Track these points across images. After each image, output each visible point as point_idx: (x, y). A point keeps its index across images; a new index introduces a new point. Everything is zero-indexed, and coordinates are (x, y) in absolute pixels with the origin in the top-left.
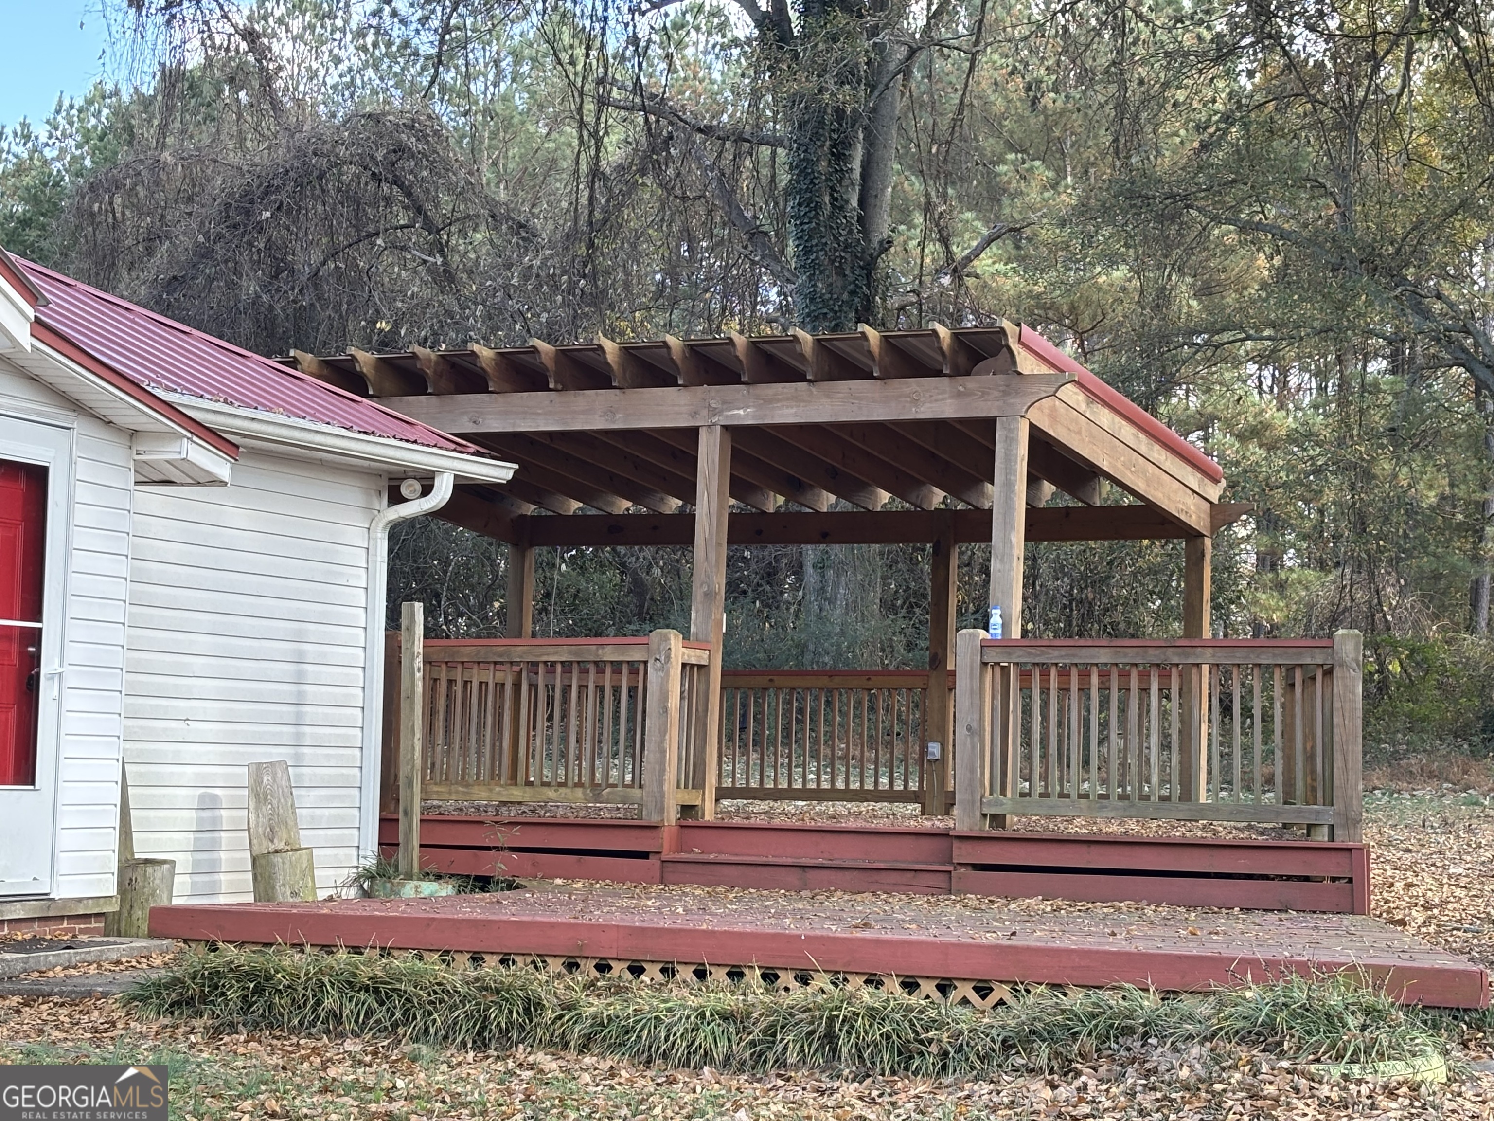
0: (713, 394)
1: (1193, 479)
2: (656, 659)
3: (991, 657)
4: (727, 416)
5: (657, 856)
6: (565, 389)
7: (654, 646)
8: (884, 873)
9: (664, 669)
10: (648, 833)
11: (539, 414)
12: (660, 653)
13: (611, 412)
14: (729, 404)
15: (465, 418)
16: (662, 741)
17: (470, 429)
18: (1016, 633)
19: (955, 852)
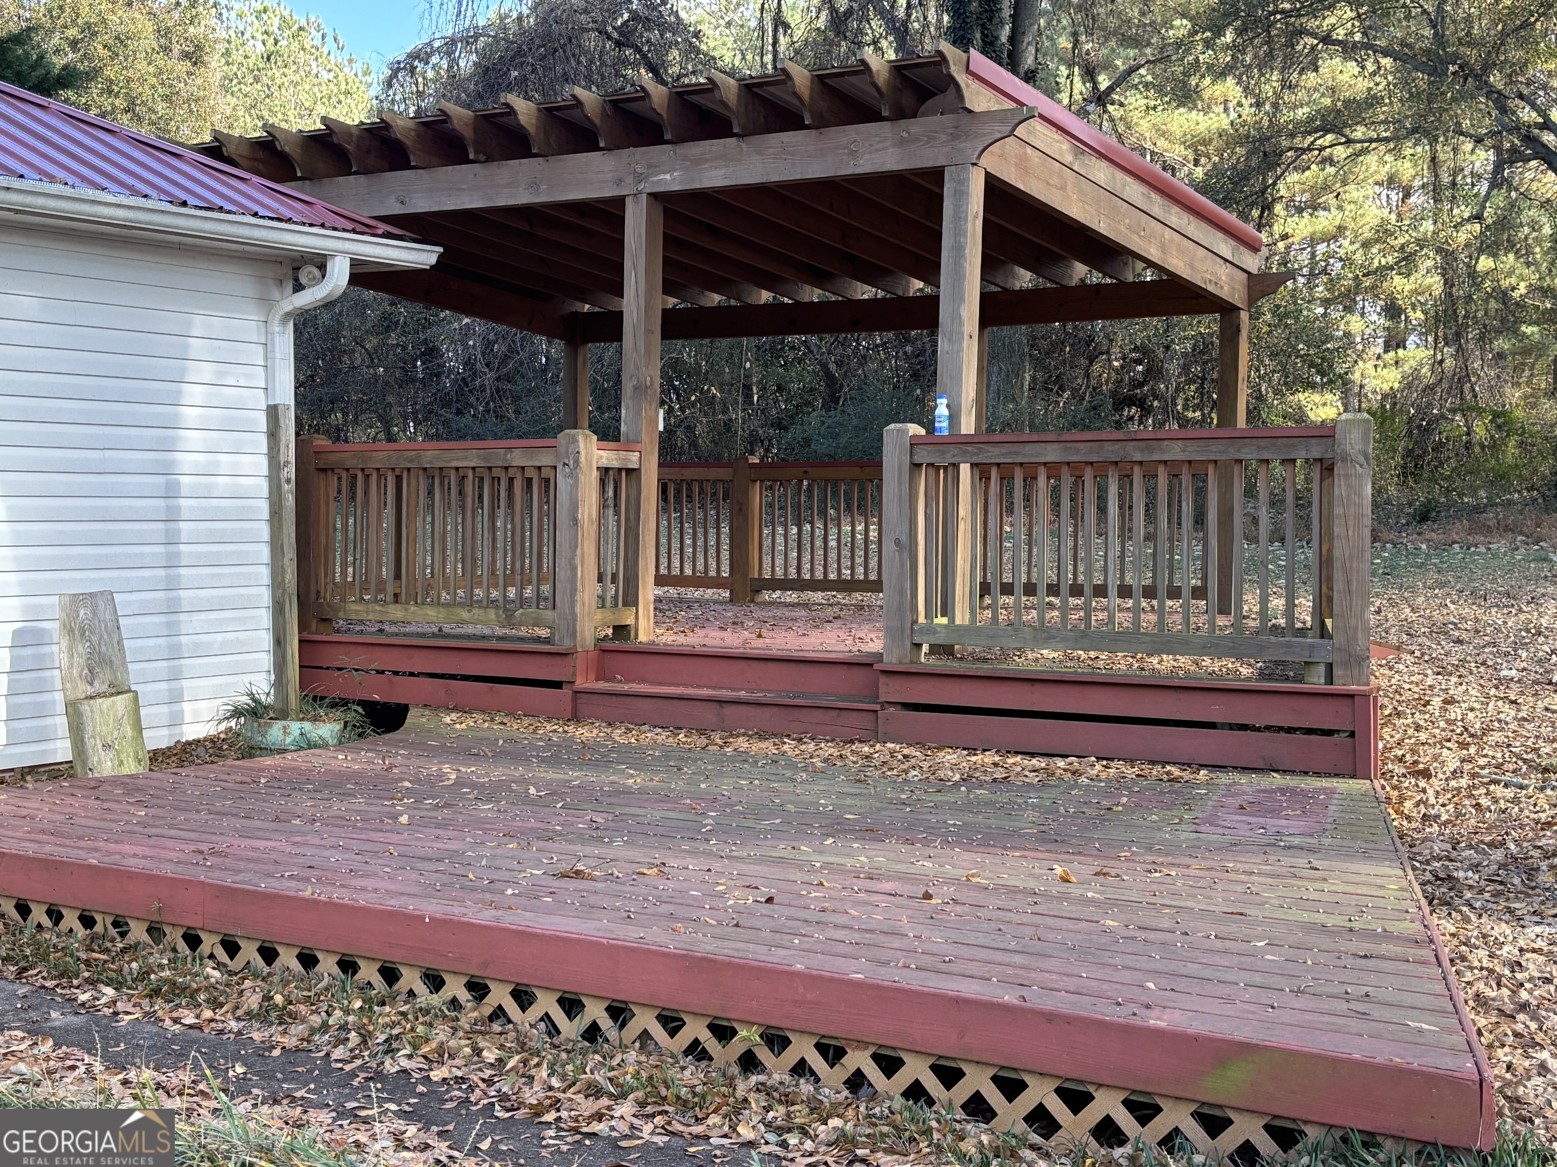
0: (638, 157)
1: (1225, 247)
2: (565, 464)
3: (923, 456)
4: (653, 182)
5: (569, 686)
6: (489, 159)
7: (562, 449)
8: (806, 711)
9: (573, 476)
10: (558, 660)
11: (464, 190)
12: (568, 457)
13: (534, 185)
14: (654, 168)
15: (392, 199)
16: (574, 555)
17: (396, 209)
18: (968, 426)
19: (882, 689)
